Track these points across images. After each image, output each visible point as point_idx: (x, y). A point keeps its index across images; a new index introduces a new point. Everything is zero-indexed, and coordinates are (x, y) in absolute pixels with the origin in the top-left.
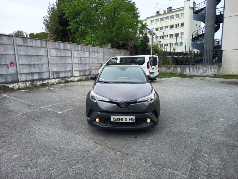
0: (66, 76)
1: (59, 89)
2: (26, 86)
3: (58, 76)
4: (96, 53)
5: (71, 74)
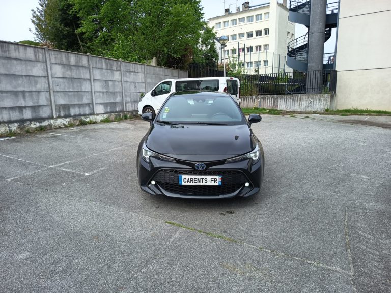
0: (82, 113)
1: (73, 135)
2: (11, 131)
3: (67, 113)
4: (132, 74)
5: (90, 109)
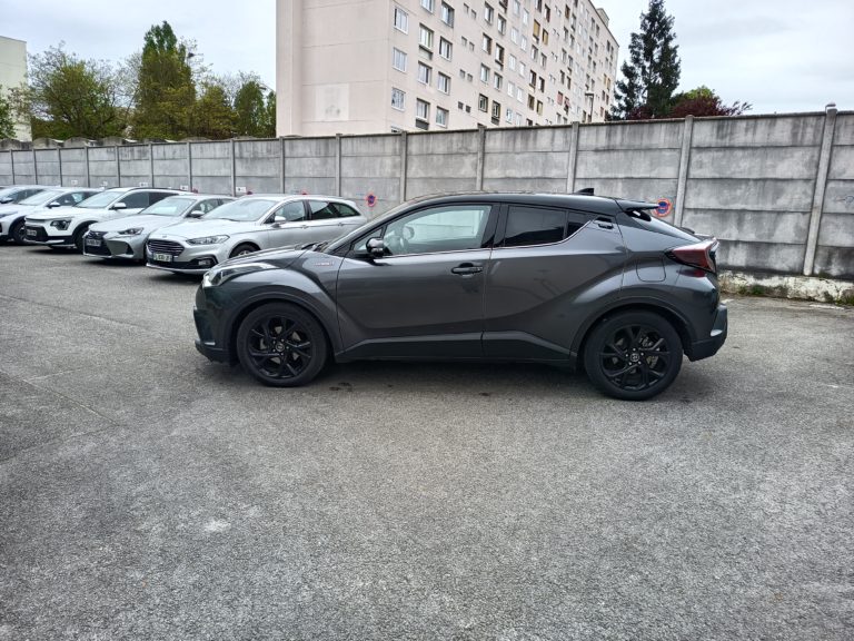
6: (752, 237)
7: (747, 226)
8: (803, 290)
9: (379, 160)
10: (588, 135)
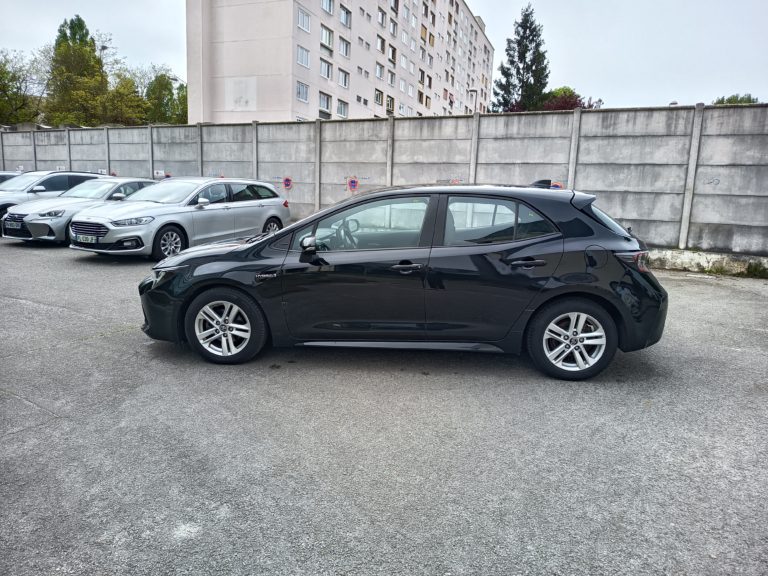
6: (634, 215)
7: (630, 206)
8: (679, 261)
9: (295, 145)
10: (488, 124)
